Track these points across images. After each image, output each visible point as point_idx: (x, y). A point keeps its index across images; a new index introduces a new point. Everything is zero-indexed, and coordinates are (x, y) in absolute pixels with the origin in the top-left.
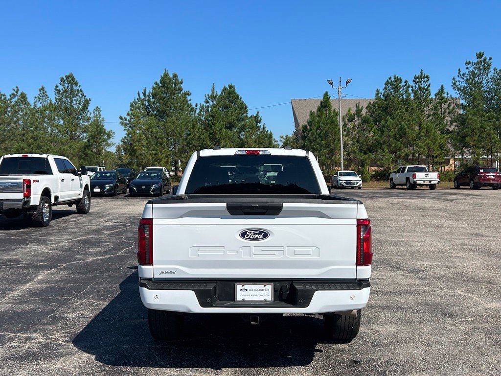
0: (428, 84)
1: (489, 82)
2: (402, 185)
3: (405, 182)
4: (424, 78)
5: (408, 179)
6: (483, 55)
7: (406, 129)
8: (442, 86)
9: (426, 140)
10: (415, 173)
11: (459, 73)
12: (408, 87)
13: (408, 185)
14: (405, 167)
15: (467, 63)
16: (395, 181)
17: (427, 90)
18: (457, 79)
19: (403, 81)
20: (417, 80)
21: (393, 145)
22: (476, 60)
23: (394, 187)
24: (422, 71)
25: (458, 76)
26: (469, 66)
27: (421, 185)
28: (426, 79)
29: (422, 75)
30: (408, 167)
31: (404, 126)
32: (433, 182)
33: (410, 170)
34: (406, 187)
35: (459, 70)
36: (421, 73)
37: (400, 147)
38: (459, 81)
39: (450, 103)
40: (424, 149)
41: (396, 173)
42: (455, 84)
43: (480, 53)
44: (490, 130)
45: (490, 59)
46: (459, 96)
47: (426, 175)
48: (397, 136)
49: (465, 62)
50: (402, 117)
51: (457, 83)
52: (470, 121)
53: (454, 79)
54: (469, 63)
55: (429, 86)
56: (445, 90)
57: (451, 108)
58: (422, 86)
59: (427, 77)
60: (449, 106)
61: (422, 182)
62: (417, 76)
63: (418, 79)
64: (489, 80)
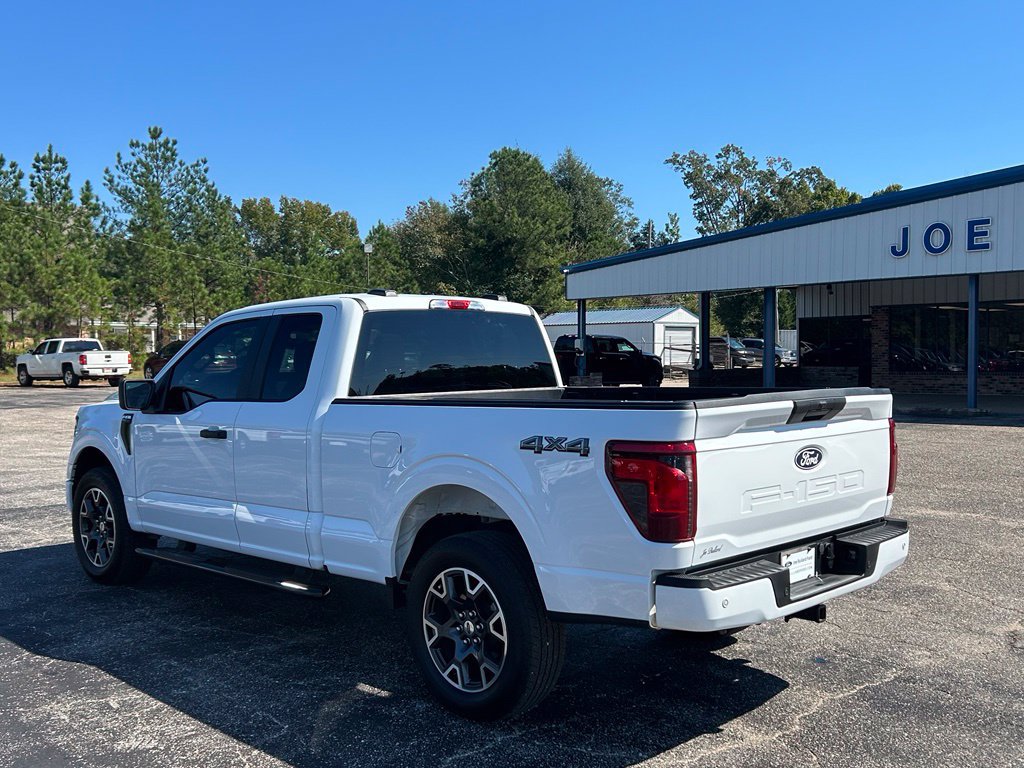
0: (65, 175)
1: (172, 185)
2: (52, 379)
3: (60, 371)
4: (56, 162)
5: (67, 367)
6: (161, 133)
7: (34, 263)
8: (88, 183)
9: (77, 287)
10: (84, 353)
11: (119, 162)
12: (21, 176)
13: (69, 378)
14: (58, 343)
15: (132, 145)
16: (31, 371)
17: (65, 187)
18: (115, 173)
19: (8, 164)
20: (42, 165)
21: (9, 297)
22: (147, 140)
23: (28, 382)
24: (51, 147)
25: (117, 167)
26: (137, 150)
27: (95, 378)
28: (60, 165)
29: (51, 155)
30: (63, 340)
31: (30, 258)
32: (119, 372)
33: (69, 348)
34: (60, 382)
35: (119, 155)
36: (50, 151)
37: (24, 300)
38: (119, 177)
39: (105, 218)
40: (75, 306)
41: (34, 353)
42: (111, 181)
43: (156, 129)
44: (193, 275)
45: (175, 143)
46: (120, 204)
47: (107, 357)
48: (16, 277)
49: (129, 143)
50: (21, 238)
51: (116, 180)
52: (151, 256)
53: (107, 171)
54: (137, 145)
55: (68, 178)
56: (94, 192)
57: (108, 226)
58: (53, 178)
59: (63, 161)
60: (104, 222)
61: (99, 373)
62: (41, 156)
63: (44, 163)
64: (173, 181)
